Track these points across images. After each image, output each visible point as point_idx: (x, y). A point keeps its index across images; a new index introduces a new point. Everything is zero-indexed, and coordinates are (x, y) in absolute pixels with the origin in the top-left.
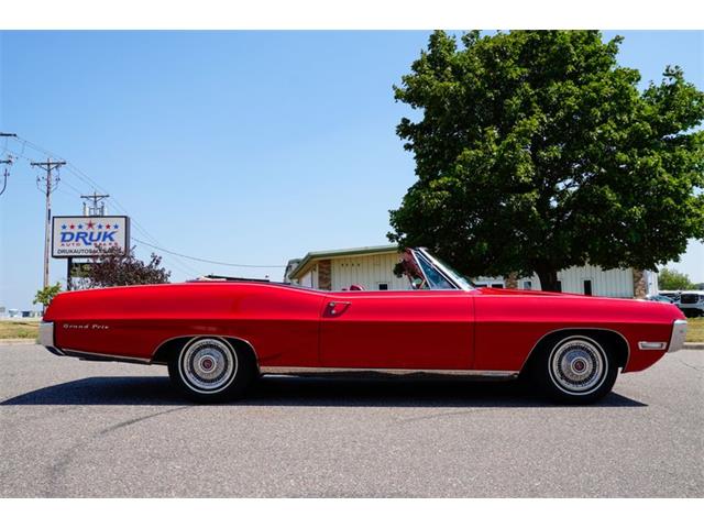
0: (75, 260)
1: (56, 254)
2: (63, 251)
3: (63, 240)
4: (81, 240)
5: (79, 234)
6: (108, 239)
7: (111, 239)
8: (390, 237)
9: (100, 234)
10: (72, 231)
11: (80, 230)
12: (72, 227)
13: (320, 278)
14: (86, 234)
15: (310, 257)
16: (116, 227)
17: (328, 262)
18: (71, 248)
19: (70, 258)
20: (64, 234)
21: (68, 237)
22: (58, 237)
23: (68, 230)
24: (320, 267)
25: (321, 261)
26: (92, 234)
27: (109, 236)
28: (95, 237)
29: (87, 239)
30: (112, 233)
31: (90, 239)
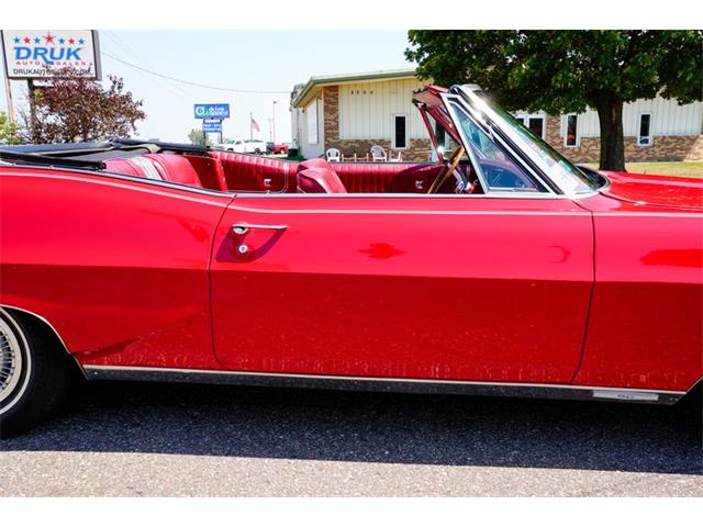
0: (36, 83)
1: (11, 74)
2: (20, 71)
3: (18, 57)
4: (39, 58)
5: (36, 49)
6: (72, 57)
7: (77, 58)
8: (409, 55)
9: (62, 50)
10: (27, 45)
11: (38, 45)
12: (27, 40)
13: (326, 109)
14: (46, 51)
15: (314, 83)
16: (81, 42)
17: (335, 88)
18: (29, 67)
19: (30, 80)
20: (18, 50)
21: (24, 53)
22: (11, 54)
23: (22, 44)
24: (326, 95)
25: (326, 88)
26: (53, 50)
27: (74, 53)
28: (57, 54)
29: (48, 56)
30: (78, 49)
31: (52, 56)
